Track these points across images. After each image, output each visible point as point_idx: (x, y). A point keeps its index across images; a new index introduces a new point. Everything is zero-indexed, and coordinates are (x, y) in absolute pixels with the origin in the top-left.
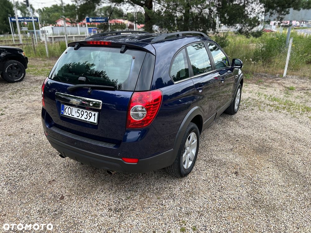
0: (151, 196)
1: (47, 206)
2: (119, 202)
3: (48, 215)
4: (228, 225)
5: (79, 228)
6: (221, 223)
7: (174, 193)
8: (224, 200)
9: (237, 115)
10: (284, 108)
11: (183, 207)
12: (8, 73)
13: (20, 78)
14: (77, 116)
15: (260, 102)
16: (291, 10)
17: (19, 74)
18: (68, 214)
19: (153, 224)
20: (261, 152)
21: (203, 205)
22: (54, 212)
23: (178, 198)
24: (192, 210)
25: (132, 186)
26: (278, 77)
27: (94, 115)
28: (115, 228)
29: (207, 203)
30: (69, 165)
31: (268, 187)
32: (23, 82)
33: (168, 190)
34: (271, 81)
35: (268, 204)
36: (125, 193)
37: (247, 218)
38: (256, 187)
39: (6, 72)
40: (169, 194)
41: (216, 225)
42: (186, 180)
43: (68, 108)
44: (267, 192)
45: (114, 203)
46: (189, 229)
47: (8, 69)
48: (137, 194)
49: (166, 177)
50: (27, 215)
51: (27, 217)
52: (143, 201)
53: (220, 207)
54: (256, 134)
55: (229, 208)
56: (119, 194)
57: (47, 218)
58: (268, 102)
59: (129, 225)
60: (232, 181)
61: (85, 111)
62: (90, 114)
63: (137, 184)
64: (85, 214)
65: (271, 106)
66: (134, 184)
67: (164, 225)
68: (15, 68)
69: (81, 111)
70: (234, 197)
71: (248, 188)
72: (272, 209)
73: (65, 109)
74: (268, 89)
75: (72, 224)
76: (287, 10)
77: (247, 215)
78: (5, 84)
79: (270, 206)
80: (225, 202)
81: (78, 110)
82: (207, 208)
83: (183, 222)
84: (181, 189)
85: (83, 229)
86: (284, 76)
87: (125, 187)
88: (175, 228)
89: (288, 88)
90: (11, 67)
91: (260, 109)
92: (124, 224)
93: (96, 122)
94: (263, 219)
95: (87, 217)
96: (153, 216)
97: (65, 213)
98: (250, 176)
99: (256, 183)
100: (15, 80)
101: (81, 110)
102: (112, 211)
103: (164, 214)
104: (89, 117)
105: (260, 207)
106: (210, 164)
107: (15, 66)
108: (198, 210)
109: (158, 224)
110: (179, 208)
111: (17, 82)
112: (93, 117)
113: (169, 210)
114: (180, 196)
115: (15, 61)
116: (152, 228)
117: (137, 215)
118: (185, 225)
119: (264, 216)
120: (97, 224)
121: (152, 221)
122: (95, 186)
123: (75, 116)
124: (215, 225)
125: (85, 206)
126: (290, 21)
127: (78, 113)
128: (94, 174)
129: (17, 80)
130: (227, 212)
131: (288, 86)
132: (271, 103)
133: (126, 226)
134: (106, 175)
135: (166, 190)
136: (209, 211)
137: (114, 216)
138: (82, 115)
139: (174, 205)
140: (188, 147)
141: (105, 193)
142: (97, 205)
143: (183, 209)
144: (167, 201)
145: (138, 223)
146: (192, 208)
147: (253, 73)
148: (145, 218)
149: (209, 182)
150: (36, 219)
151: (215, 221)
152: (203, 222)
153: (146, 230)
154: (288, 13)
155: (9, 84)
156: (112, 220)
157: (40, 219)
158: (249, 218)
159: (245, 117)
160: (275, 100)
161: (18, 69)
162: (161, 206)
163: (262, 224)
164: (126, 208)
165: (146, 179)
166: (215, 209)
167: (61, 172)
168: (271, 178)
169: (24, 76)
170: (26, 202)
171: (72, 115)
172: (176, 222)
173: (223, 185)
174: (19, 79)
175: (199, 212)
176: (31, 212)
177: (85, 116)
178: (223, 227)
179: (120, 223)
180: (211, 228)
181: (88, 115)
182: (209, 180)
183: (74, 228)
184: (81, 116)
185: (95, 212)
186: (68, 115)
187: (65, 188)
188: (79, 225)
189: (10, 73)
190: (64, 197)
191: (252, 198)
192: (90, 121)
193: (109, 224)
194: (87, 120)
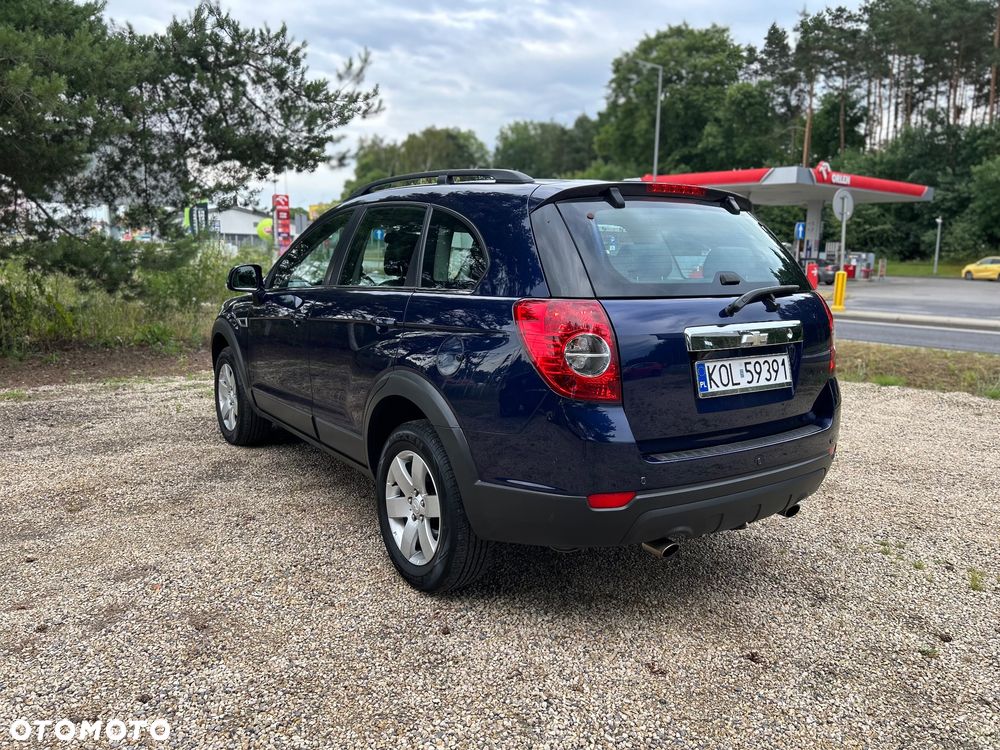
14: (749, 382)
27: (783, 364)
43: (717, 368)
61: (761, 360)
62: (776, 364)
69: (753, 364)
73: (710, 375)
81: (746, 364)
93: (789, 380)
101: (753, 361)
104: (773, 374)
112: (781, 368)
123: (744, 384)
127: (747, 371)
138: (759, 374)
171: (734, 384)
177: (765, 374)
181: (771, 370)
184: (756, 376)
186: (722, 388)
192: (777, 382)
194: (772, 382)
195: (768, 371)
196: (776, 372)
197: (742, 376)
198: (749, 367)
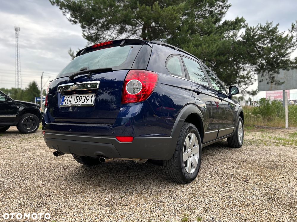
0: (149, 196)
1: (30, 201)
2: (111, 200)
3: (29, 207)
4: (241, 217)
5: (61, 217)
6: (232, 215)
7: (175, 194)
8: (235, 199)
9: (242, 148)
10: (291, 144)
11: (185, 204)
12: (24, 124)
13: (34, 130)
14: (76, 103)
15: (266, 141)
16: (281, 70)
17: (33, 126)
18: (52, 207)
19: (149, 216)
20: (273, 168)
21: (209, 203)
22: (36, 205)
23: (179, 198)
24: (196, 207)
25: (127, 189)
26: (280, 129)
27: (92, 97)
28: (103, 218)
29: (214, 201)
30: (62, 176)
31: (285, 190)
32: (36, 134)
33: (168, 193)
34: (274, 130)
35: (289, 202)
36: (119, 194)
37: (265, 212)
38: (271, 190)
39: (22, 123)
40: (169, 195)
41: (227, 217)
42: (189, 186)
43: (68, 97)
44: (285, 193)
45: (105, 201)
46: (192, 219)
47: (25, 121)
48: (132, 195)
49: (166, 184)
50: (6, 207)
51: (5, 208)
52: (138, 199)
53: (230, 204)
54: (264, 158)
55: (242, 205)
56: (112, 194)
57: (27, 209)
58: (273, 141)
59: (119, 215)
60: (243, 186)
61: (83, 96)
62: (88, 97)
63: (134, 188)
64: (71, 207)
65: (278, 143)
66: (130, 188)
67: (162, 217)
68: (31, 121)
70: (247, 197)
71: (263, 191)
72: (294, 205)
73: (65, 100)
74: (272, 134)
75: (54, 214)
76: (277, 70)
77: (264, 210)
78: (19, 134)
79: (291, 203)
80: (236, 200)
82: (215, 205)
83: (185, 215)
84: (183, 192)
85: (65, 218)
86: (286, 128)
87: (119, 190)
88: (176, 219)
89: (292, 134)
90: (27, 119)
91: (266, 145)
92: (115, 215)
93: (92, 103)
94: (285, 212)
95: (73, 210)
96: (150, 209)
97: (49, 207)
98: (263, 183)
99: (270, 187)
100: (29, 131)
101: (79, 96)
102: (102, 206)
103: (162, 209)
104: (86, 101)
105: (279, 204)
106: (216, 176)
107: (31, 119)
108: (204, 206)
109: (154, 216)
110: (181, 205)
111: (30, 133)
112: (90, 99)
113: (169, 205)
114: (181, 196)
115: (32, 114)
116: (147, 218)
117: (131, 208)
118: (188, 217)
119: (286, 210)
120: (82, 215)
121: (147, 213)
122: (87, 189)
123: (74, 103)
124: (225, 217)
125: (72, 201)
126: (283, 90)
127: (76, 99)
128: (88, 181)
129: (30, 131)
130: (238, 208)
131: (293, 133)
132: (278, 141)
133: (116, 217)
134: (100, 183)
135: (165, 192)
136: (217, 207)
137: (104, 209)
138: (80, 100)
139: (175, 202)
140: (189, 148)
141: (96, 194)
142: (86, 201)
143: (186, 206)
144: (166, 199)
145: (130, 215)
146: (196, 205)
147: (254, 126)
148: (139, 211)
149: (215, 187)
150: (15, 209)
151: (225, 213)
152: (210, 215)
153: (140, 220)
154: (278, 73)
155: (22, 135)
156: (101, 212)
157: (19, 210)
158: (267, 212)
159: (251, 149)
160: (280, 140)
161: (33, 121)
162: (159, 203)
163: (284, 216)
164: (119, 204)
165: (143, 185)
166: (224, 205)
167: (53, 180)
168: (287, 184)
169: (37, 129)
170: (9, 198)
171: (70, 103)
172: (176, 215)
173: (231, 188)
174: (32, 131)
175: (204, 208)
176: (11, 205)
177: (82, 101)
178: (235, 218)
179: (109, 214)
180: (221, 219)
181: (86, 100)
182: (215, 186)
183: (56, 216)
184: (79, 101)
185: (82, 206)
186: (67, 104)
187: (55, 190)
188: (62, 215)
189: (25, 124)
190: (51, 196)
191: (268, 198)
192: (87, 103)
193: (96, 215)
194: (85, 103)
195: (84, 100)
196: (88, 100)
197: (74, 101)
198: (78, 98)
